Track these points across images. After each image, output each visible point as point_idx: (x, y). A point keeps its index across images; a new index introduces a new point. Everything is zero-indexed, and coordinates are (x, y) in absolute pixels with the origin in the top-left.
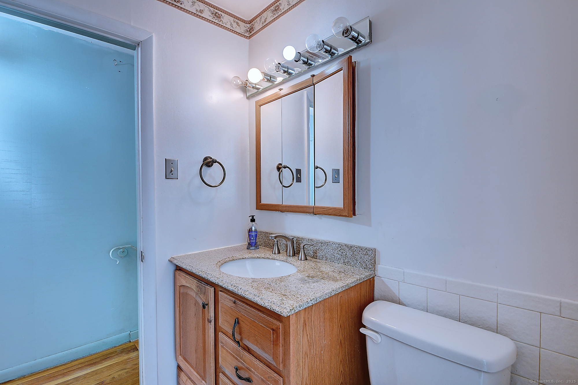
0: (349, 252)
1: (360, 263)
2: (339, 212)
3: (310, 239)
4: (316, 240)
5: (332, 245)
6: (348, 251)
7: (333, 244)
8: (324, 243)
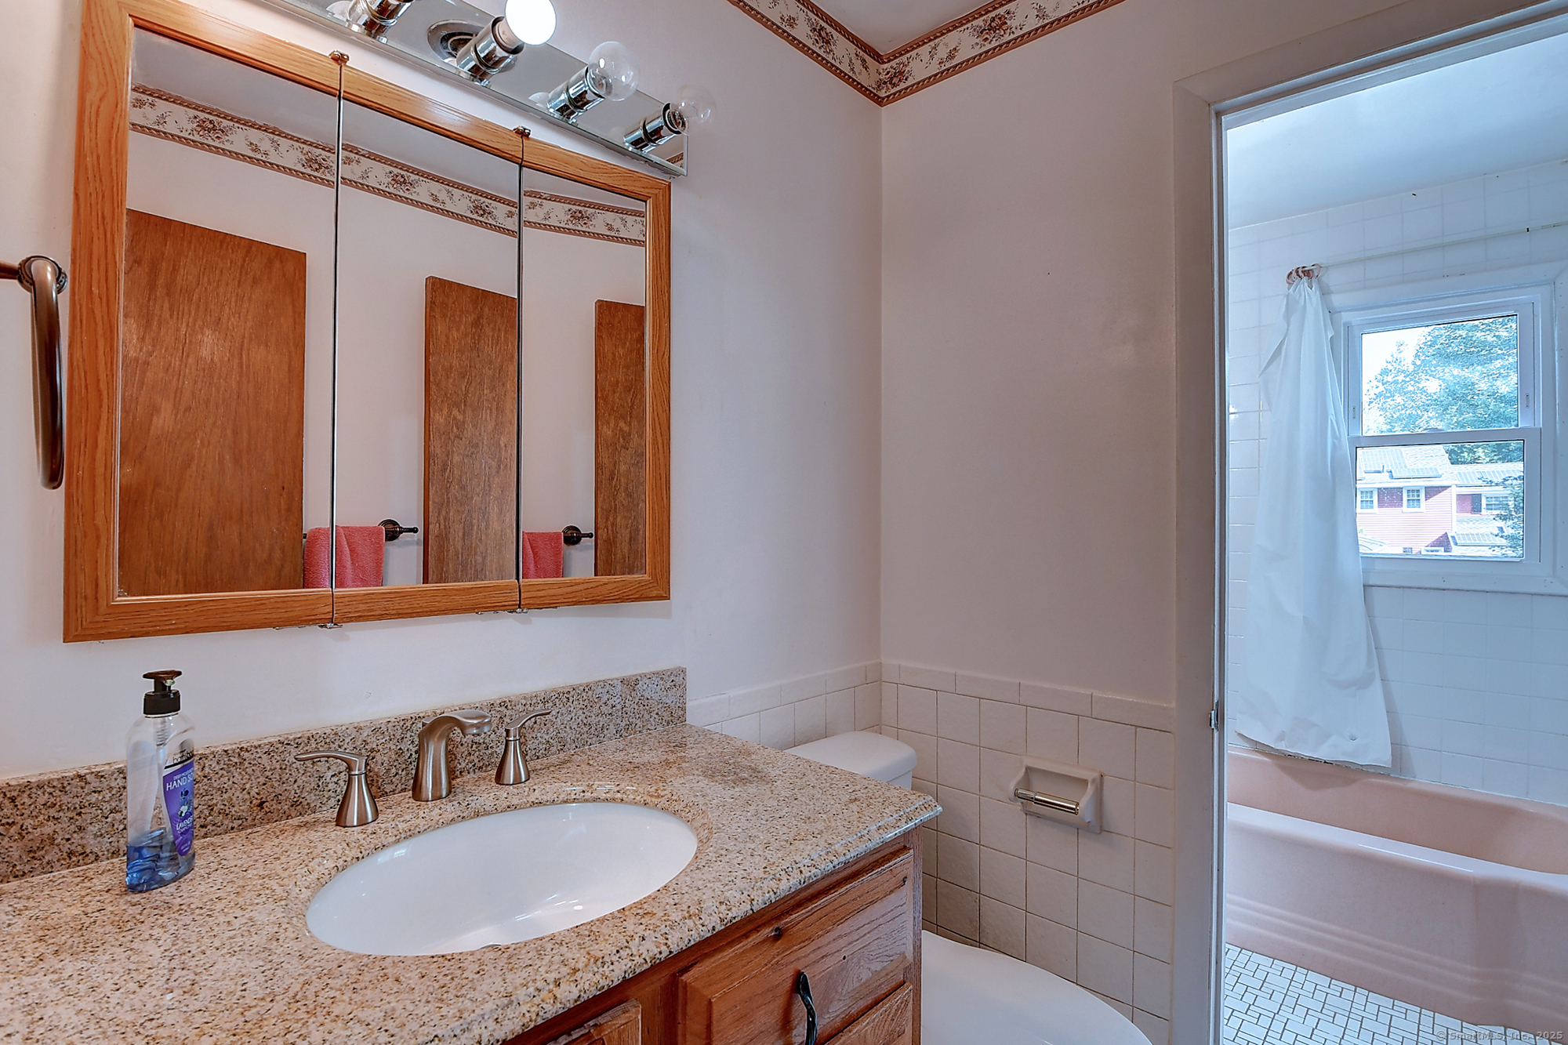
0: (631, 699)
1: (657, 714)
2: (636, 590)
3: (498, 702)
4: (525, 698)
5: (584, 694)
6: (628, 697)
7: (587, 690)
8: (554, 697)
